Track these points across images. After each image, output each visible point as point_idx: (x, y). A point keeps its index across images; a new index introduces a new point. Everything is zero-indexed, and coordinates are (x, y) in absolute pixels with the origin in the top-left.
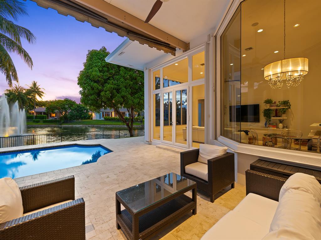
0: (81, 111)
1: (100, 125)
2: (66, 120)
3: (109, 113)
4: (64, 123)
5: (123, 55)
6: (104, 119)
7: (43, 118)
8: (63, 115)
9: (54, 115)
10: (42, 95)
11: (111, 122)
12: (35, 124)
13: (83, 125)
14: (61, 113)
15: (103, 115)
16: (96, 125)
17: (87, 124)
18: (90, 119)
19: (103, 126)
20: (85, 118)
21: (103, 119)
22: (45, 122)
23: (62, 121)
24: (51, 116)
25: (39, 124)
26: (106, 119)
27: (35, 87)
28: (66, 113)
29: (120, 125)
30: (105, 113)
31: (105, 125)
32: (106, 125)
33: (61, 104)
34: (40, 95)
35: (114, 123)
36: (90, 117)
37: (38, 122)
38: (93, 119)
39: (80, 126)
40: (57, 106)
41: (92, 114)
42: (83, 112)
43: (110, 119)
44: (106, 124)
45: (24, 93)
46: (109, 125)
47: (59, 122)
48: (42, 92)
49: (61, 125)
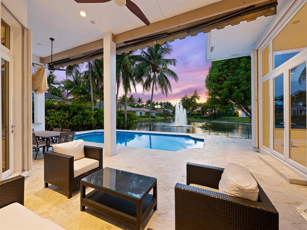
2: (215, 117)
5: (215, 50)
7: (200, 115)
8: (213, 112)
9: (208, 113)
10: (200, 99)
12: (195, 119)
13: (228, 122)
14: (212, 111)
16: (242, 122)
17: (232, 121)
18: (236, 116)
22: (201, 118)
23: (212, 118)
24: (206, 114)
25: (197, 119)
27: (195, 94)
28: (215, 111)
34: (198, 99)
36: (236, 115)
37: (197, 118)
38: (239, 116)
39: (225, 122)
40: (208, 106)
41: (238, 111)
45: (190, 99)
47: (209, 118)
48: (199, 97)
49: (211, 120)
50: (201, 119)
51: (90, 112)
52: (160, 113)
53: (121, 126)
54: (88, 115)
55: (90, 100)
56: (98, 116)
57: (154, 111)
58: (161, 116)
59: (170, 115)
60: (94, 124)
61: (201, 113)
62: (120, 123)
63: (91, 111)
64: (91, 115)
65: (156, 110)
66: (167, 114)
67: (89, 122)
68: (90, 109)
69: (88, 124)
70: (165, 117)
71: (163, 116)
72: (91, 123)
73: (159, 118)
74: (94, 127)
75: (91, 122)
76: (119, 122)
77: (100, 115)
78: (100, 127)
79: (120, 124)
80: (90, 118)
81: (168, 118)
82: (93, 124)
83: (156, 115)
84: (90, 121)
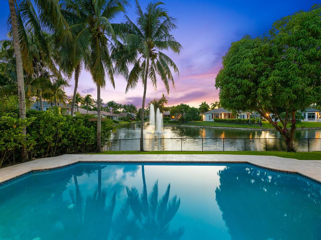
0: (194, 113)
1: (212, 126)
2: (183, 121)
3: (219, 114)
4: (181, 123)
6: (214, 121)
7: (168, 119)
9: (174, 117)
11: (222, 123)
13: (196, 126)
15: (213, 117)
16: (208, 126)
17: (199, 125)
18: (201, 120)
19: (214, 127)
20: (197, 119)
21: (212, 120)
22: (169, 122)
24: (172, 118)
25: (166, 124)
26: (216, 121)
27: (163, 97)
29: (233, 127)
30: (215, 114)
31: (216, 127)
32: (218, 127)
33: (180, 108)
34: (165, 102)
35: (225, 125)
37: (165, 122)
38: (203, 121)
39: (193, 126)
40: (177, 110)
41: (202, 116)
42: (196, 114)
43: (220, 121)
44: (217, 125)
45: (158, 103)
46: (220, 127)
47: (178, 123)
49: (179, 125)
50: (169, 124)
51: (15, 121)
52: (124, 117)
53: (90, 143)
54: (7, 128)
55: (16, 93)
56: (38, 128)
57: (117, 115)
58: (125, 120)
59: (134, 120)
60: (28, 147)
61: (167, 117)
62: (88, 138)
63: (19, 117)
64: (18, 126)
65: (119, 113)
66: (131, 119)
67: (14, 144)
68: (16, 112)
69: (10, 149)
70: (130, 121)
71: (127, 121)
72: (20, 146)
73: (123, 123)
74: (29, 153)
75: (20, 143)
76: (86, 137)
77: (43, 126)
78: (43, 150)
79: (87, 140)
80: (16, 134)
81: (132, 122)
82: (25, 146)
83: (119, 119)
84: (15, 141)
